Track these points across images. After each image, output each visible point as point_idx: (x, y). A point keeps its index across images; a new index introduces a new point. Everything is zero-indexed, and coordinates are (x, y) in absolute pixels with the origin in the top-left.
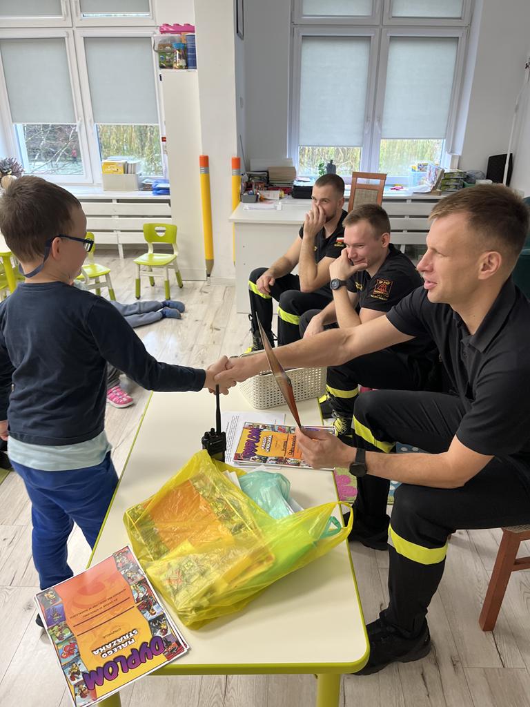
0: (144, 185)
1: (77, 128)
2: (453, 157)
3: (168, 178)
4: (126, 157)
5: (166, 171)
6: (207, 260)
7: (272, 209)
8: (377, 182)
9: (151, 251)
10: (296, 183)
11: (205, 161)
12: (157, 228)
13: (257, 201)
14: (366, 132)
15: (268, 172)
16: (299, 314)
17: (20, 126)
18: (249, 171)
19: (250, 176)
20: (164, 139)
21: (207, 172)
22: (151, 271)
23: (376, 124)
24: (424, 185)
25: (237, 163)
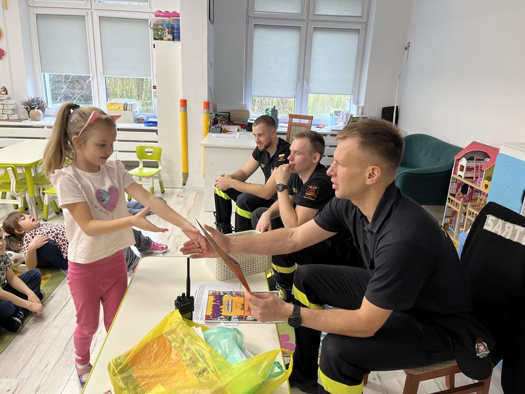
0: (138, 119)
1: (91, 77)
2: (358, 107)
3: (156, 114)
4: (127, 100)
5: (155, 110)
6: (183, 173)
7: (232, 138)
8: (306, 121)
9: (141, 166)
10: (249, 121)
11: (184, 103)
12: (146, 150)
13: (221, 132)
14: (298, 89)
15: (229, 113)
16: (252, 210)
17: (47, 75)
18: (216, 112)
19: (216, 115)
20: (154, 87)
21: (185, 111)
22: (141, 180)
23: (305, 83)
24: (339, 125)
25: (207, 105)
